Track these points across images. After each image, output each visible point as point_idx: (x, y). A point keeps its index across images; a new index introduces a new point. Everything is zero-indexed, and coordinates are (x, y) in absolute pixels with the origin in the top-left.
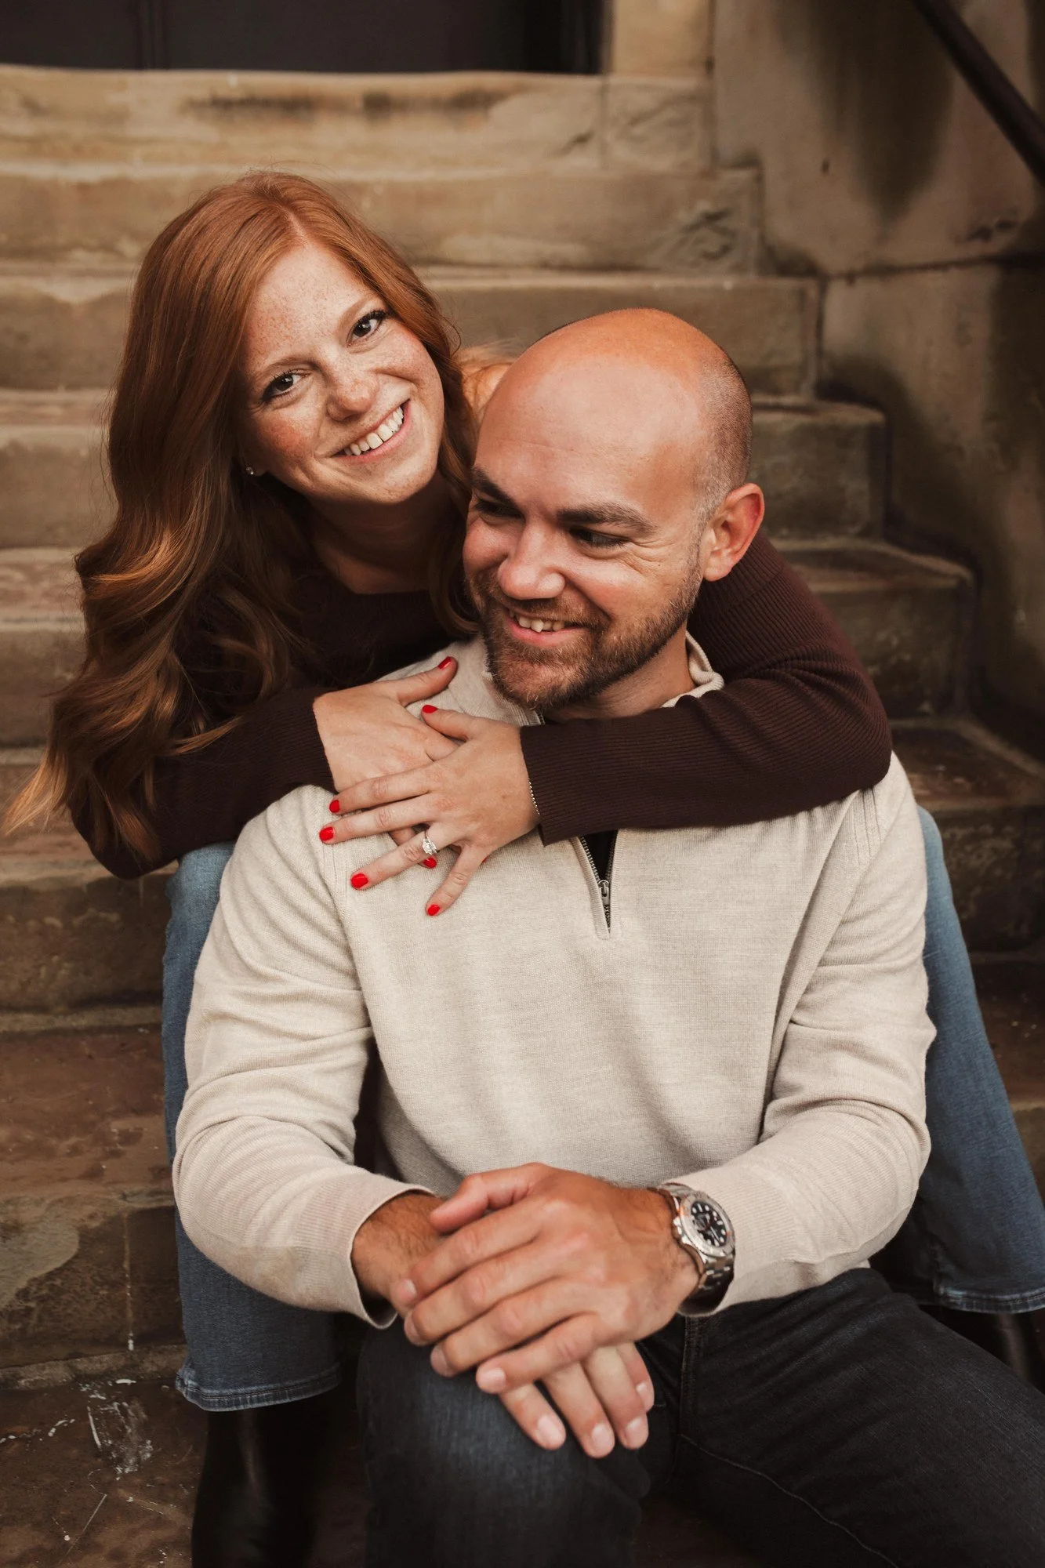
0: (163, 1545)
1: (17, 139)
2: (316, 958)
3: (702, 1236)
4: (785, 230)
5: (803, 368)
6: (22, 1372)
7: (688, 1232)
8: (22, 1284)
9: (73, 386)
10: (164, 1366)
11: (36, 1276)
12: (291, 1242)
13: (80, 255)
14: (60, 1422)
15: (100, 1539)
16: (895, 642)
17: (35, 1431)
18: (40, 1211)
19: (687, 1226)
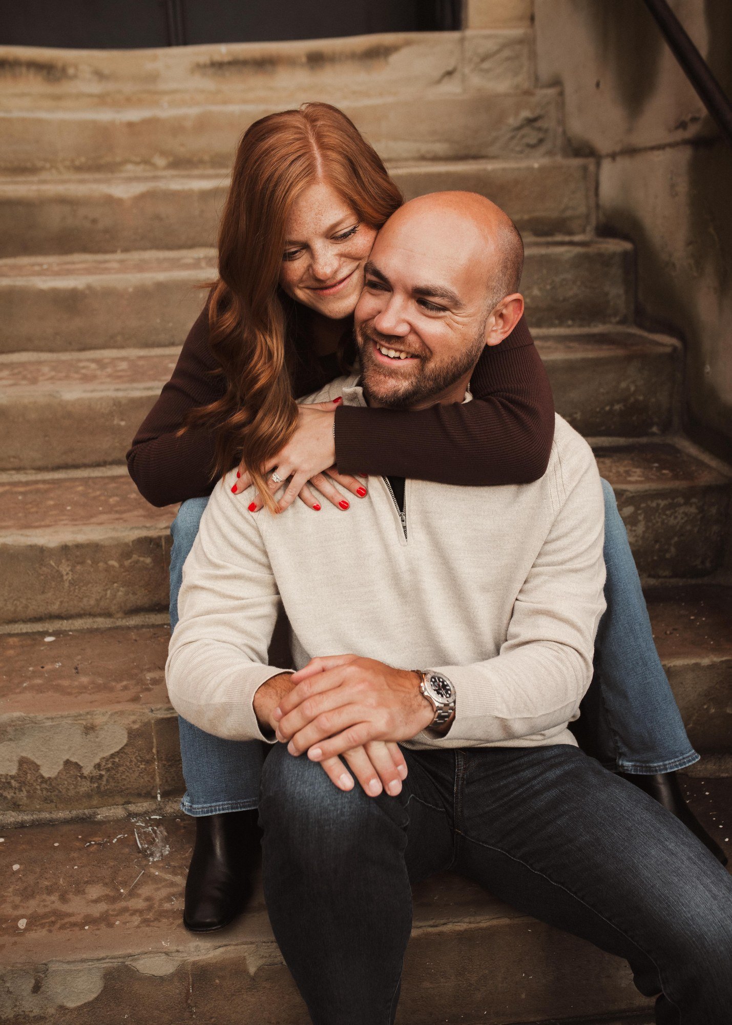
0: (174, 895)
1: (91, 96)
2: (247, 556)
3: (436, 692)
4: (578, 127)
5: (587, 217)
6: (98, 811)
7: (427, 689)
8: (97, 761)
9: (126, 250)
11: (104, 756)
12: (224, 700)
13: (130, 167)
14: (119, 836)
15: (140, 892)
16: (633, 388)
17: (105, 840)
18: (105, 719)
19: (428, 689)
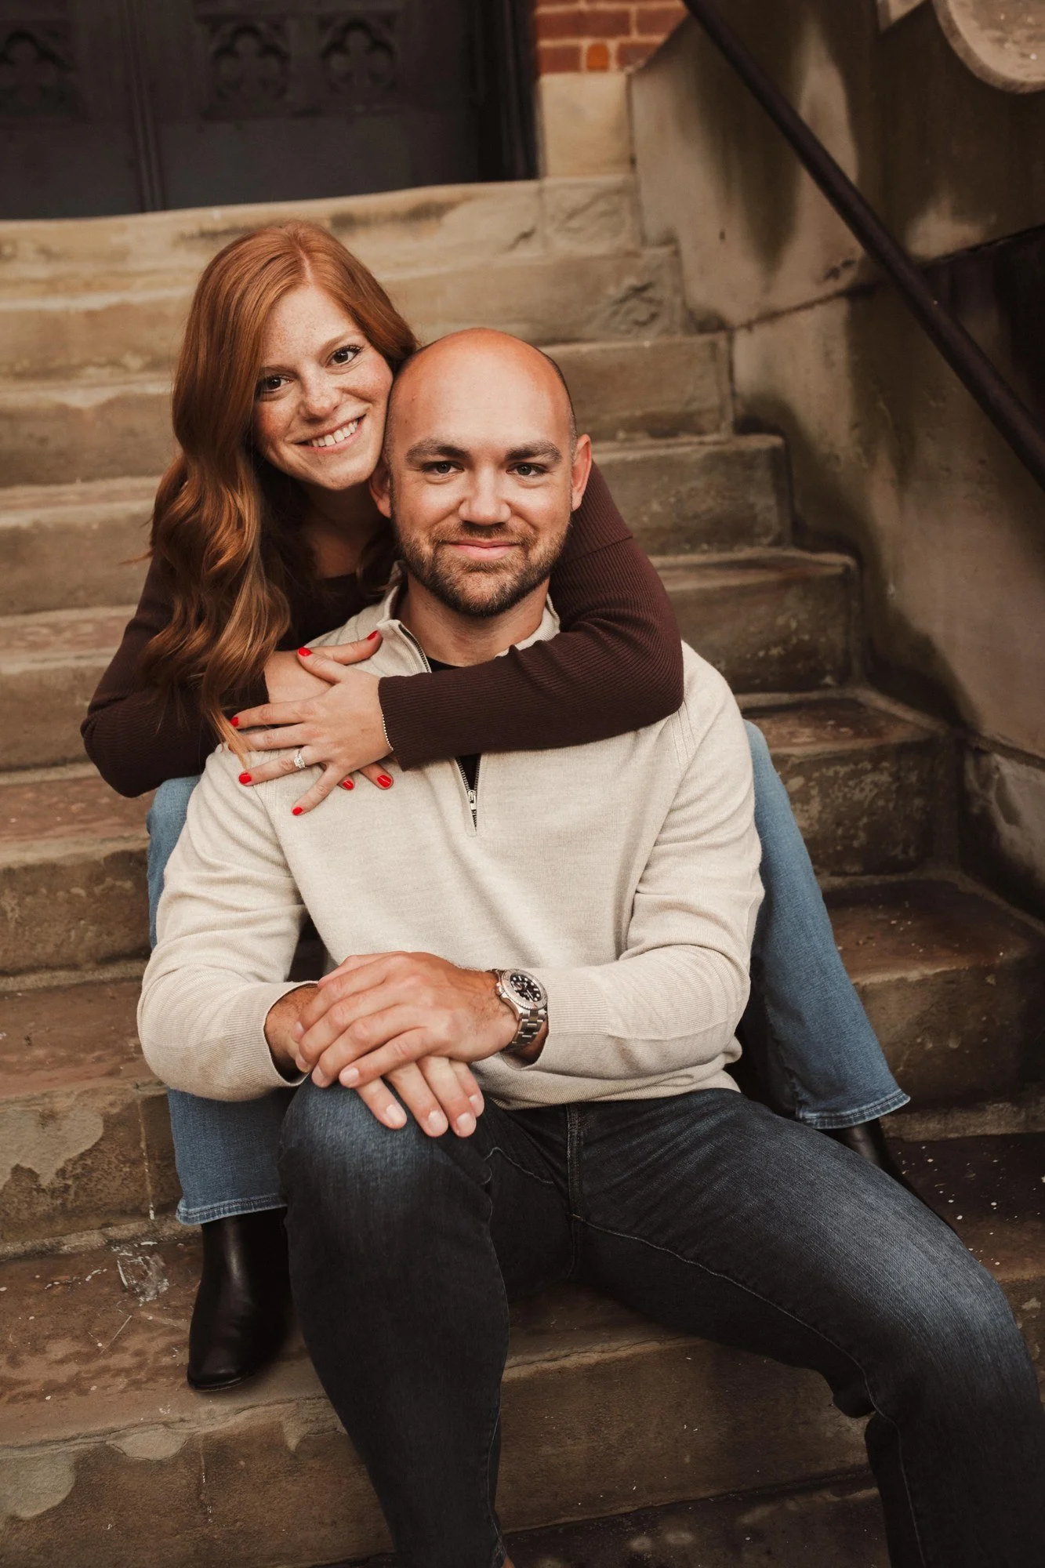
0: (176, 1345)
1: (35, 282)
2: (254, 852)
3: (518, 994)
4: (703, 294)
5: (721, 410)
6: (64, 1240)
7: (506, 989)
8: (60, 1164)
9: (87, 479)
10: (179, 1230)
11: (71, 1157)
12: (222, 1034)
13: (91, 371)
14: (95, 1272)
15: (125, 1344)
16: (794, 625)
17: (75, 1278)
18: (71, 1101)
19: (508, 991)
